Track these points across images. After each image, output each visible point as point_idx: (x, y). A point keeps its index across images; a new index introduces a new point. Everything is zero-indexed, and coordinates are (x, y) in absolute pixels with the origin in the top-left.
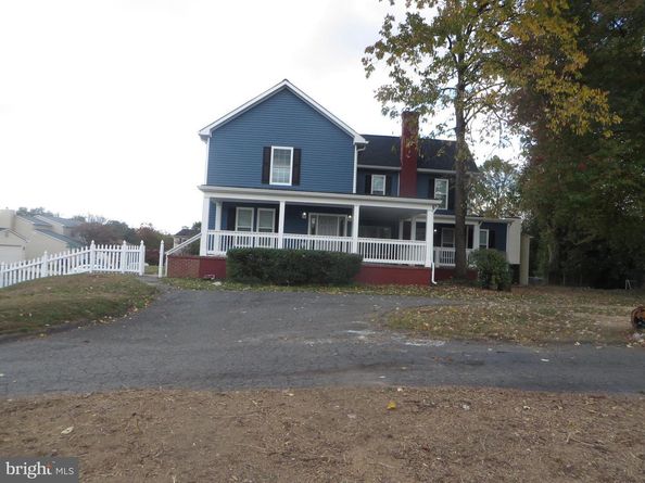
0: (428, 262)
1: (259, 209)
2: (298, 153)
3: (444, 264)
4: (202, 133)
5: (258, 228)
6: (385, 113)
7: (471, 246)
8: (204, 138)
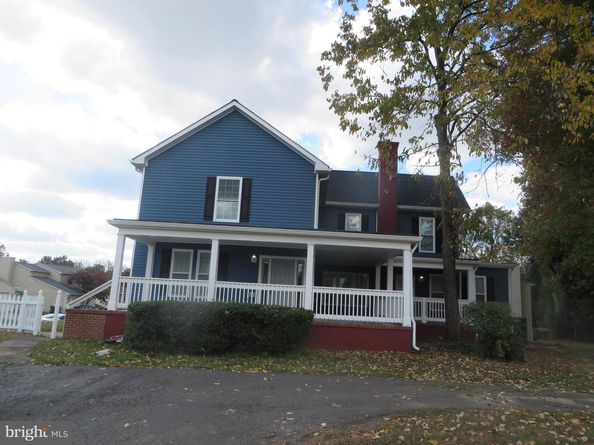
0: (408, 320)
1: (200, 251)
2: (247, 184)
3: (432, 319)
4: (135, 161)
5: (197, 274)
6: (344, 128)
7: (465, 297)
8: (139, 167)
